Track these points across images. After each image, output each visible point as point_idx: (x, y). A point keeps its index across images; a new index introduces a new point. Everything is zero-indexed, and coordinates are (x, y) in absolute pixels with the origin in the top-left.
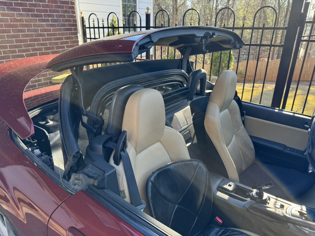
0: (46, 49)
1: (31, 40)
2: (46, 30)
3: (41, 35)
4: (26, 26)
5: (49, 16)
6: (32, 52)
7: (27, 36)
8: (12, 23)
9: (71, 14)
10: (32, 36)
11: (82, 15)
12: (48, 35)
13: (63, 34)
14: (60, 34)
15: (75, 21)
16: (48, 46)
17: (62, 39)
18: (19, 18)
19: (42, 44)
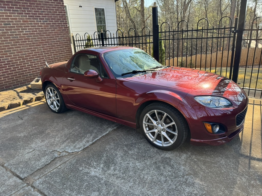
1: (49, 49)
2: (56, 44)
3: (54, 46)
4: (47, 42)
5: (57, 37)
6: (50, 54)
7: (48, 47)
8: (41, 42)
9: (67, 35)
10: (50, 46)
11: (73, 35)
12: (57, 46)
13: (64, 45)
14: (62, 45)
15: (70, 38)
16: (57, 51)
17: (63, 47)
18: (44, 39)
19: (54, 50)
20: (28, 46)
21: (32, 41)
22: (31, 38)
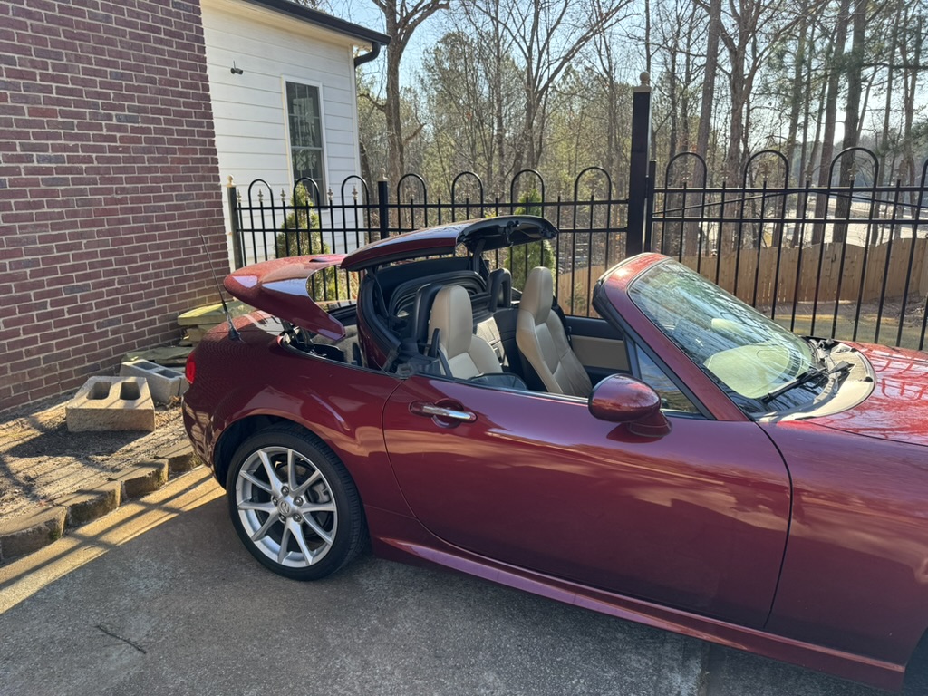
0: (166, 255)
1: (139, 239)
2: (165, 218)
3: (157, 228)
4: (132, 210)
5: (173, 188)
6: (139, 264)
7: (132, 230)
8: (107, 207)
9: (212, 183)
10: (140, 229)
11: (233, 184)
12: (170, 227)
13: (198, 224)
14: (190, 224)
15: (219, 196)
16: (170, 249)
17: (194, 233)
18: (119, 197)
19: (159, 247)
20: (46, 226)
21: (65, 204)
22: (62, 188)
